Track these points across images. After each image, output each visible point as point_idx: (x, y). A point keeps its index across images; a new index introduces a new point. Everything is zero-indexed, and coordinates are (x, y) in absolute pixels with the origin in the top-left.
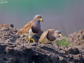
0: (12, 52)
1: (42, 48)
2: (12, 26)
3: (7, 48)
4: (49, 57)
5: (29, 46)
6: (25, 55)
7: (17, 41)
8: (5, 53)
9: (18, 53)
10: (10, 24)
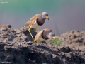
0: (10, 50)
1: (37, 46)
2: (10, 27)
3: (5, 46)
4: (43, 55)
5: (25, 44)
6: (22, 53)
7: (15, 40)
8: (4, 51)
9: (15, 51)
10: (8, 25)
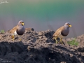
0: (32, 50)
1: (57, 47)
3: (29, 47)
4: (62, 54)
5: (46, 45)
6: (43, 53)
7: (37, 41)
8: (27, 51)
